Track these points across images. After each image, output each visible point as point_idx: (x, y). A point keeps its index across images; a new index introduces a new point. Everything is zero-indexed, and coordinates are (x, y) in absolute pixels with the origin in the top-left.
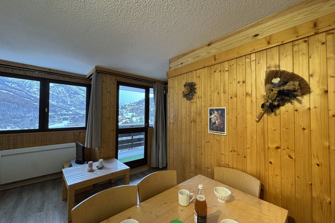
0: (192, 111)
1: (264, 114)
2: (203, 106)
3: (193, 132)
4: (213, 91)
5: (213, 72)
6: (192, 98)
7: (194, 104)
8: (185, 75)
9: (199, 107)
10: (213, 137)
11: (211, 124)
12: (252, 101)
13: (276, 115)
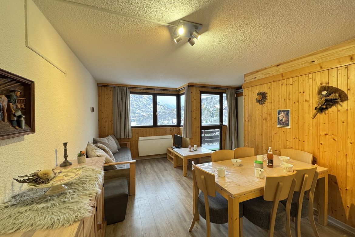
0: (264, 111)
1: (317, 113)
2: (273, 108)
3: (264, 127)
4: (281, 98)
5: (281, 85)
6: (264, 103)
7: (266, 107)
8: (258, 86)
9: (269, 109)
10: (280, 130)
11: (279, 121)
12: (309, 105)
13: (325, 114)
